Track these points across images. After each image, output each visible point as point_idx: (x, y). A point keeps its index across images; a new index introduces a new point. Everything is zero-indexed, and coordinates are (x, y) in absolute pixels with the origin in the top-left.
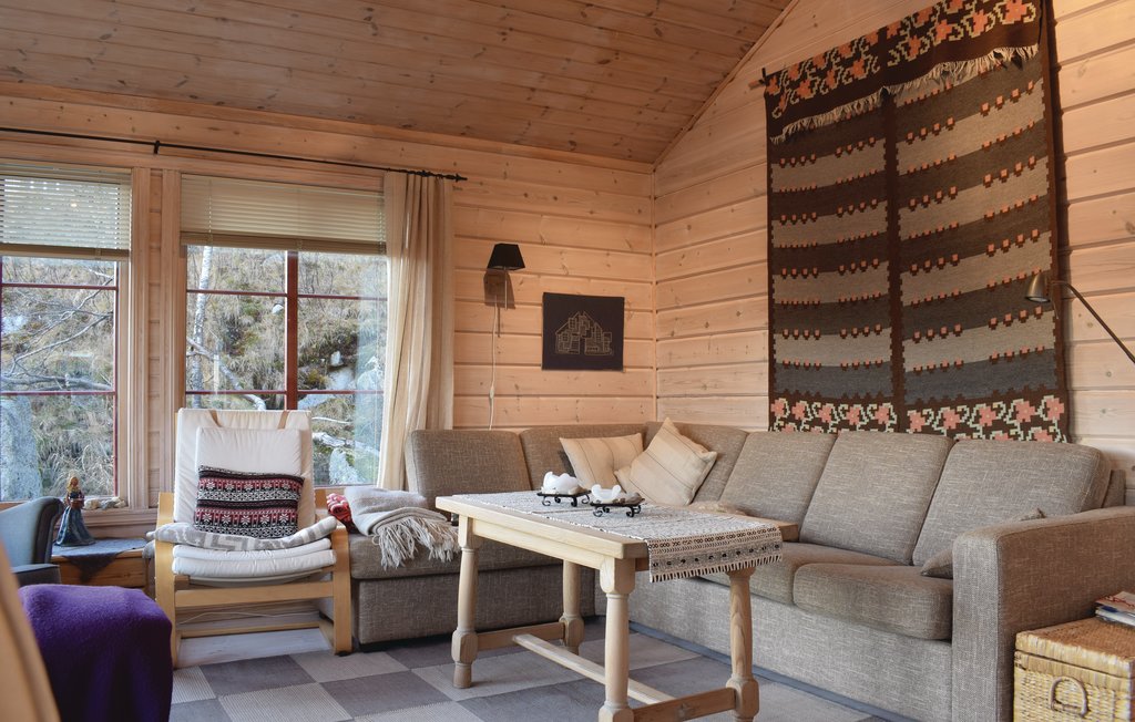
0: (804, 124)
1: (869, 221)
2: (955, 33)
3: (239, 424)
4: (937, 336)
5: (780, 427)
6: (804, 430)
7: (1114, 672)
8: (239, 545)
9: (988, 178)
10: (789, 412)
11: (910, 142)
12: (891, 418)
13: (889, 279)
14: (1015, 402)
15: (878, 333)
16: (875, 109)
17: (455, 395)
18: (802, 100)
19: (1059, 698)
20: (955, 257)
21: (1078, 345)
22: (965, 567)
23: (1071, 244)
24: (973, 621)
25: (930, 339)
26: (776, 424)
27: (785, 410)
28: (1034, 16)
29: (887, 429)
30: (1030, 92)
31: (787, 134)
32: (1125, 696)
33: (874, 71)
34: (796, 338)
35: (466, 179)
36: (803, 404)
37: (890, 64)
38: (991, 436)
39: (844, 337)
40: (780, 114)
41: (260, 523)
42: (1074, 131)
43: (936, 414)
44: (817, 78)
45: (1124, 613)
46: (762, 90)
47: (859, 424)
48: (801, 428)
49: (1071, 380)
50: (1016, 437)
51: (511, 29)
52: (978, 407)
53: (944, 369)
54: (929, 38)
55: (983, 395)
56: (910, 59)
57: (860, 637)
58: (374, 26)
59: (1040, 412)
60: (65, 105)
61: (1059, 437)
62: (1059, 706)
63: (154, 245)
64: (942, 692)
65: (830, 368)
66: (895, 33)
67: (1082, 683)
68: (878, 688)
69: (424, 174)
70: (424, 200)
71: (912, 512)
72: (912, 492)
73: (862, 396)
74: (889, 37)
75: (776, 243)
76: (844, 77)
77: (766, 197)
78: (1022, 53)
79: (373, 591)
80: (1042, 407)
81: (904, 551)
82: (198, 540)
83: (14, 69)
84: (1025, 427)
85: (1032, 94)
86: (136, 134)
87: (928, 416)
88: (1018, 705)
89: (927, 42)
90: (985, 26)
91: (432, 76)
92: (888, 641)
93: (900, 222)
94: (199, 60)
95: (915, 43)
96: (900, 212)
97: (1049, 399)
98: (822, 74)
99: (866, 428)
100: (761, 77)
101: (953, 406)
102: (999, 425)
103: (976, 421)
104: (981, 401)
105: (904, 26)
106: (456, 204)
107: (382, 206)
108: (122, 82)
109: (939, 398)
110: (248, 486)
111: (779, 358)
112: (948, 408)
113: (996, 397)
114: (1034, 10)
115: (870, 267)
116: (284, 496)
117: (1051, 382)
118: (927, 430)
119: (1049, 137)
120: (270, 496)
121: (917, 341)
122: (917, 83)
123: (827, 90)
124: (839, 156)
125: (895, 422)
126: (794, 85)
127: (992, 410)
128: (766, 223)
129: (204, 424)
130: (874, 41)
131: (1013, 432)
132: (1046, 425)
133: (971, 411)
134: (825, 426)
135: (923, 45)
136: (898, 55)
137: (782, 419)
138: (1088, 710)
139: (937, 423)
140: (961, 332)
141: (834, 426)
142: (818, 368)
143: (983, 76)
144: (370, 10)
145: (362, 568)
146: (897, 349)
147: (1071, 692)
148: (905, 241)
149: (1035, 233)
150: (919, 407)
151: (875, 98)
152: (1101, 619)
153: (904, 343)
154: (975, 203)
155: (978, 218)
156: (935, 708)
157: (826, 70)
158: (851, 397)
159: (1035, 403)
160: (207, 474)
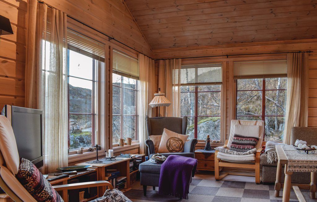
3: (245, 124)
8: (232, 153)
17: (308, 117)
35: (313, 52)
41: (245, 149)
51: (316, 4)
58: (274, 14)
60: (208, 50)
63: (228, 80)
69: (300, 52)
70: (299, 60)
79: (266, 169)
82: (223, 151)
83: (196, 44)
86: (223, 54)
91: (296, 23)
94: (233, 33)
106: (309, 60)
107: (286, 63)
108: (218, 42)
110: (244, 139)
116: (252, 142)
120: (248, 142)
129: (237, 124)
144: (272, 10)
145: (262, 162)
160: (236, 136)
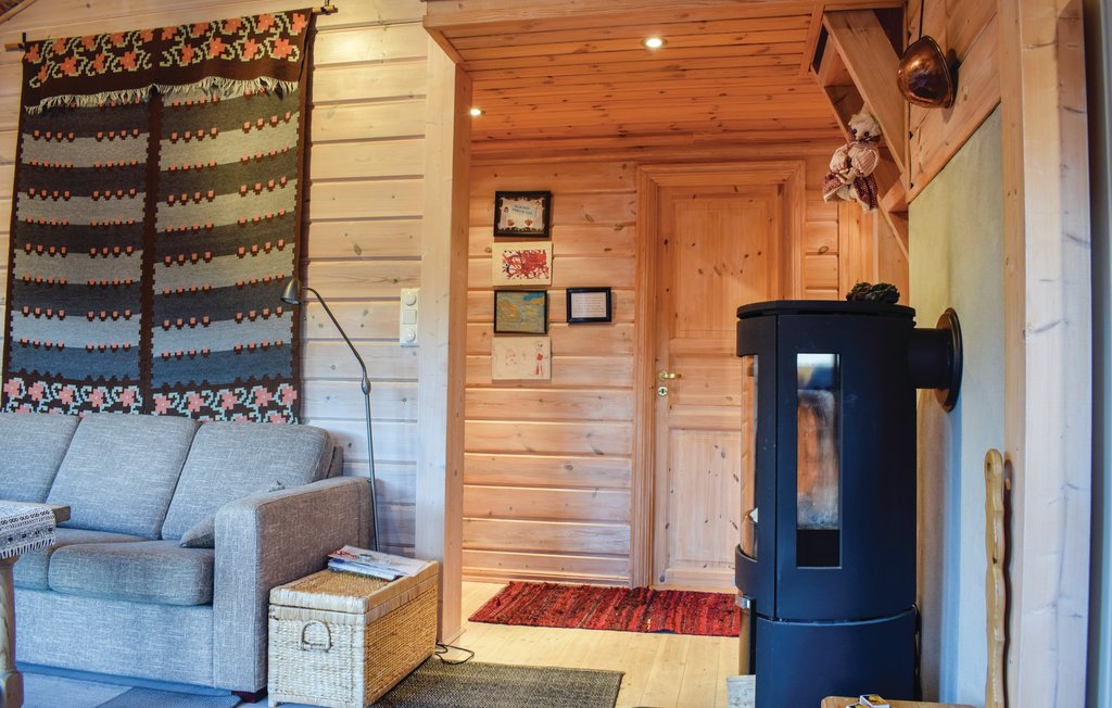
0: (66, 101)
1: (126, 209)
2: (227, 52)
4: (186, 326)
5: (13, 409)
6: (42, 411)
7: (351, 611)
9: (243, 188)
10: (24, 392)
11: (174, 142)
12: (136, 401)
13: (142, 267)
14: (255, 389)
15: (127, 318)
16: (142, 103)
18: (66, 77)
19: (306, 640)
20: (208, 255)
21: (310, 342)
22: (227, 535)
23: (310, 256)
24: (233, 583)
25: (179, 327)
26: (9, 405)
27: (21, 391)
28: (297, 58)
29: (132, 411)
30: (287, 121)
31: (45, 107)
32: (360, 629)
33: (146, 67)
34: (38, 316)
36: (41, 385)
37: (162, 64)
38: (232, 418)
39: (91, 319)
40: (38, 85)
42: (322, 162)
43: (181, 398)
44: (111, 54)
45: (349, 563)
46: (20, 55)
47: (102, 406)
48: (39, 409)
49: (303, 371)
50: (254, 419)
52: (221, 392)
53: (192, 356)
54: (202, 50)
55: (227, 381)
56: (182, 65)
57: (122, 612)
59: (276, 398)
61: (291, 419)
62: (308, 646)
64: (204, 653)
65: (73, 349)
66: (170, 37)
67: (326, 624)
68: (139, 659)
71: (162, 490)
72: (161, 471)
73: (107, 379)
74: (163, 39)
75: (22, 216)
76: (113, 64)
77: (14, 166)
78: (284, 87)
80: (278, 393)
81: (154, 527)
84: (263, 410)
85: (289, 124)
87: (173, 400)
88: (272, 652)
89: (200, 53)
90: (255, 54)
92: (151, 612)
93: (157, 215)
95: (188, 52)
96: (158, 205)
97: (284, 387)
98: (91, 56)
99: (110, 410)
100: (21, 41)
101: (198, 390)
102: (240, 408)
103: (219, 405)
104: (224, 387)
105: (179, 33)
109: (185, 383)
111: (17, 336)
112: (193, 393)
113: (238, 383)
114: (298, 52)
115: (123, 254)
117: (287, 372)
118: (172, 412)
119: (298, 163)
121: (166, 329)
122: (186, 88)
123: (94, 73)
124: (99, 140)
125: (140, 405)
126: (59, 59)
127: (234, 395)
128: (11, 193)
130: (149, 38)
131: (251, 415)
132: (280, 409)
133: (215, 396)
134: (66, 408)
135: (196, 56)
136: (170, 58)
137: (16, 400)
138: (331, 645)
139: (182, 406)
140: (209, 323)
141: (75, 407)
142: (61, 349)
143: (248, 97)
146: (146, 335)
147: (317, 634)
148: (161, 233)
149: (281, 243)
150: (165, 390)
151: (144, 93)
152: (332, 570)
153: (153, 330)
154: (229, 209)
155: (231, 223)
156: (197, 668)
157: (64, 57)
158: (95, 380)
159: (272, 390)
